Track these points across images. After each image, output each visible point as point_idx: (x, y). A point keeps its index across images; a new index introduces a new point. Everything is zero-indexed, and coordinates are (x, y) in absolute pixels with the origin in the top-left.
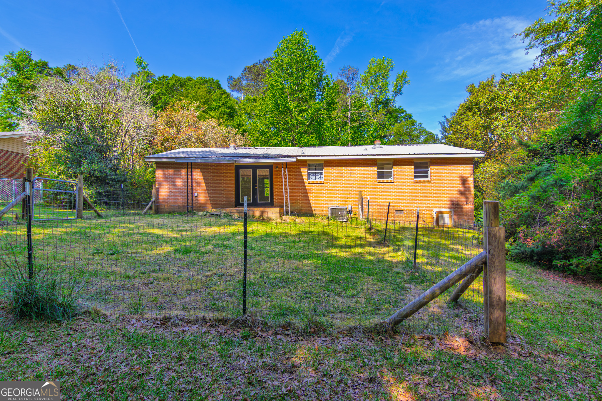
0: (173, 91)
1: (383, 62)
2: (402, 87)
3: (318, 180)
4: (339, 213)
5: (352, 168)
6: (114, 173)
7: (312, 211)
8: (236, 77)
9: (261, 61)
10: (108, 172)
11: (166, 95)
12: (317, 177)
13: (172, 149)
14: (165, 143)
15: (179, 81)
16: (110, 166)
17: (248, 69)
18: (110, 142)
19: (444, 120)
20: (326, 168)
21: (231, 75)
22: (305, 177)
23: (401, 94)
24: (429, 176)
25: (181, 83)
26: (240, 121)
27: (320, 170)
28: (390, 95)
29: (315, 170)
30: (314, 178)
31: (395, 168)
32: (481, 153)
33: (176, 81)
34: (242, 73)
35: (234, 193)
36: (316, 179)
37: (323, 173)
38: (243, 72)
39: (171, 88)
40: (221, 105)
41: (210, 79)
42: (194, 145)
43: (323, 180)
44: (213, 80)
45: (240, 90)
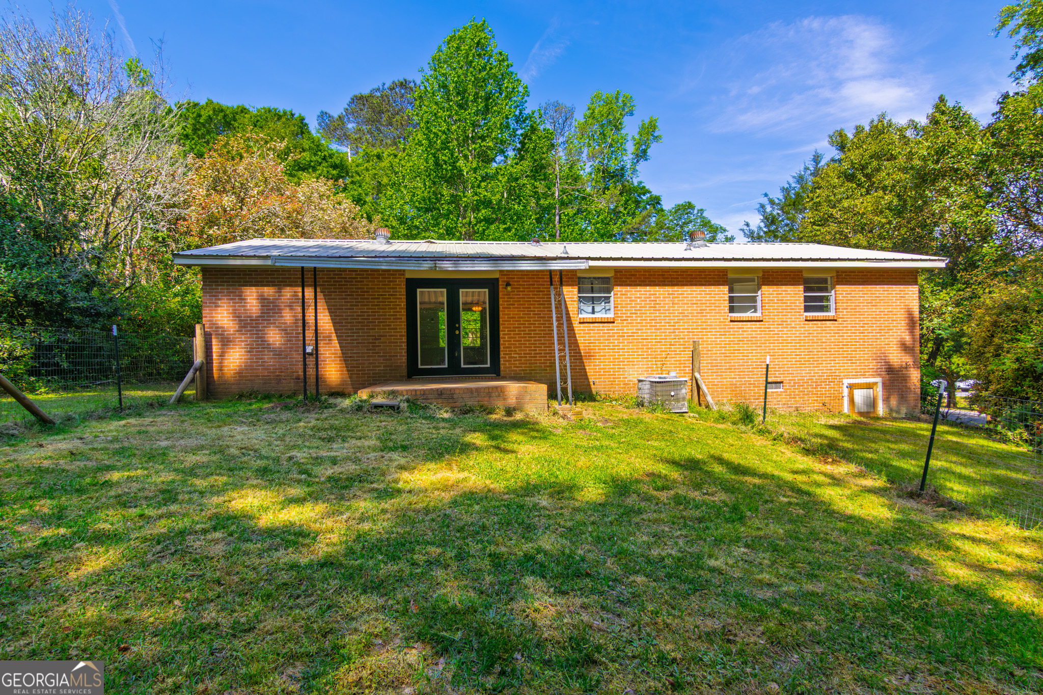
0: (209, 132)
1: (617, 99)
2: (648, 146)
3: (599, 316)
4: (673, 394)
5: (676, 288)
6: (83, 294)
7: (589, 385)
8: (335, 114)
9: (386, 87)
10: (71, 291)
11: (193, 139)
12: (597, 308)
13: (225, 241)
14: (210, 228)
15: (222, 111)
16: (75, 277)
17: (359, 100)
18: (72, 217)
19: (765, 201)
20: (618, 288)
21: (325, 111)
22: (572, 307)
23: (646, 160)
24: (833, 306)
25: (225, 116)
26: (360, 194)
27: (604, 292)
28: (628, 159)
29: (592, 291)
30: (590, 309)
31: (765, 289)
32: (939, 260)
33: (214, 110)
34: (347, 107)
35: (404, 346)
36: (593, 312)
37: (612, 299)
38: (349, 105)
39: (204, 125)
40: (320, 160)
41: (285, 113)
42: (282, 232)
43: (610, 315)
44: (293, 115)
45: (344, 138)
